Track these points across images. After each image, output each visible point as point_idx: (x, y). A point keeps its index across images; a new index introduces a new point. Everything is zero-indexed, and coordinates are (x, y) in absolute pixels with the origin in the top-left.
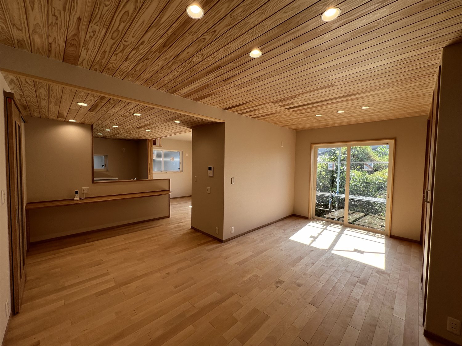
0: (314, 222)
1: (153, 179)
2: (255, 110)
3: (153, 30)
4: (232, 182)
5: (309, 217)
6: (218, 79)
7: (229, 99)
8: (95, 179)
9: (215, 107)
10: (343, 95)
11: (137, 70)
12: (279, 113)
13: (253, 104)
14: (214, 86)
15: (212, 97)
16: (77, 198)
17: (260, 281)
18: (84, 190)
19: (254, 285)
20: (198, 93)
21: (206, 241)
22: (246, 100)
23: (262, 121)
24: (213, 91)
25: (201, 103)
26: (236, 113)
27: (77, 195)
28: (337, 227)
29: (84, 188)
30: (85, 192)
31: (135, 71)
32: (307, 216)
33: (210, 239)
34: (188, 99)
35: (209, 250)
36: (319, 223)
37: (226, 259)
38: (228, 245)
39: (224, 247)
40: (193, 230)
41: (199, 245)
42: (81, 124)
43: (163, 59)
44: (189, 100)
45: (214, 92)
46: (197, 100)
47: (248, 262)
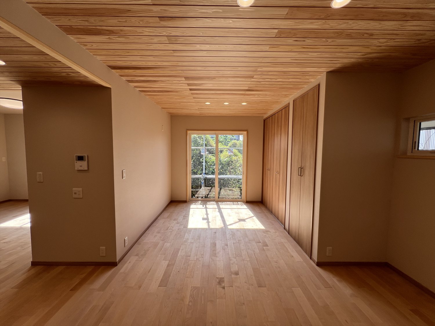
0: (193, 204)
2: (155, 81)
4: (123, 177)
5: (188, 200)
6: (155, 8)
7: (136, 54)
9: (99, 58)
10: (247, 88)
12: (177, 92)
13: (160, 72)
14: (133, 20)
15: (109, 38)
17: (203, 292)
19: (203, 302)
20: (86, 18)
21: (83, 276)
22: (159, 64)
23: (148, 97)
24: (121, 28)
25: (76, 41)
26: (124, 79)
28: (212, 204)
32: (185, 200)
33: (89, 269)
34: (49, 20)
35: (103, 288)
36: (198, 204)
37: (140, 287)
38: (126, 266)
39: (122, 271)
40: (40, 268)
41: (75, 289)
44: (50, 23)
45: (121, 30)
46: (70, 30)
47: (171, 275)
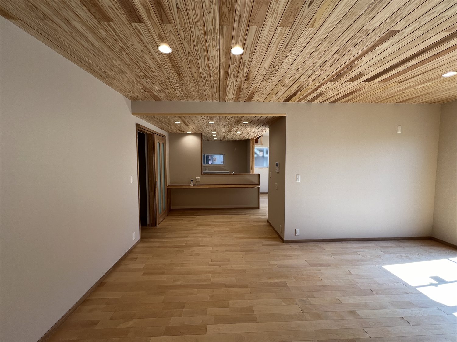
1: (255, 173)
3: (163, 69)
4: (297, 180)
8: (203, 172)
11: (186, 93)
12: (360, 89)
16: (192, 185)
18: (197, 179)
20: (242, 95)
21: (269, 236)
27: (192, 182)
29: (197, 178)
30: (198, 181)
31: (187, 94)
33: (276, 236)
38: (287, 246)
39: (281, 246)
40: (268, 224)
41: (260, 238)
42: (195, 134)
43: (188, 82)
44: (242, 102)
